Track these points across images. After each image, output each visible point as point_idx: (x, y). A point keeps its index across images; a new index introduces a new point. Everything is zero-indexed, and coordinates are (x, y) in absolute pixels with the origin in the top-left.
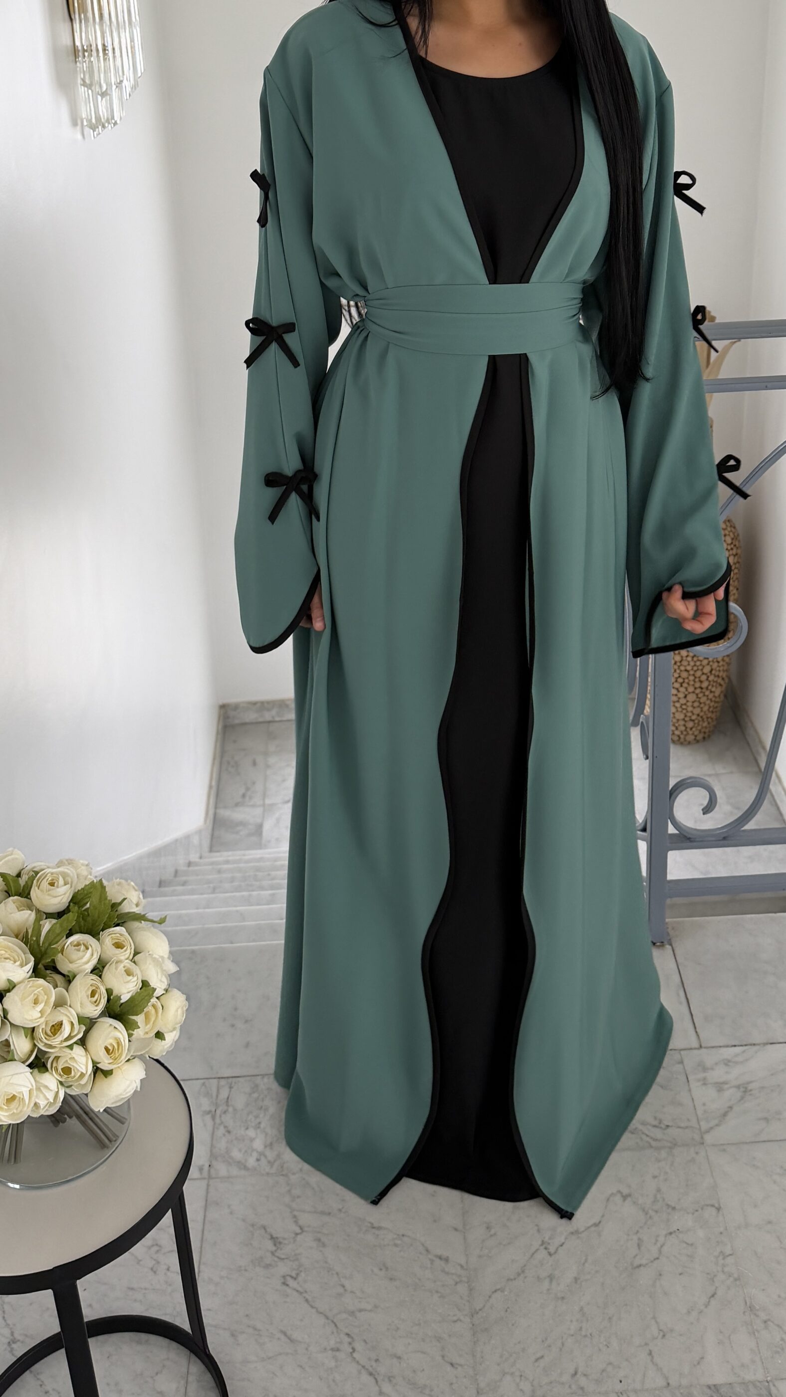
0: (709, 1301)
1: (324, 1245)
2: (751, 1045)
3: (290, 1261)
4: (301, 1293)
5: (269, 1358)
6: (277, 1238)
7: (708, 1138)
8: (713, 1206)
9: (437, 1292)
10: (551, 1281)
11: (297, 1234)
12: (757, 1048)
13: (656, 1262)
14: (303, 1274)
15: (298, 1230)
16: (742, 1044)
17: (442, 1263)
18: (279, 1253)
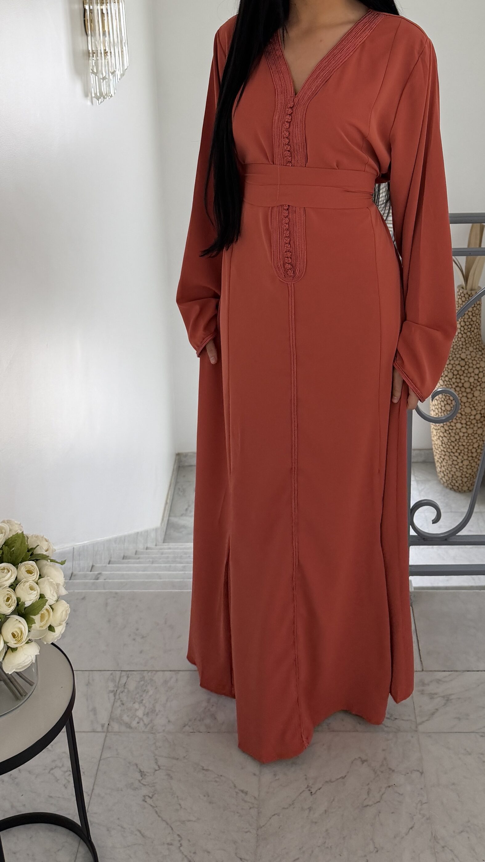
0: (409, 832)
1: (171, 778)
2: (455, 671)
3: (150, 786)
4: (153, 807)
5: (129, 846)
6: (143, 772)
7: (421, 728)
8: (418, 771)
9: (238, 813)
10: (310, 810)
11: (156, 770)
12: (458, 673)
13: (378, 803)
14: (156, 795)
15: (157, 768)
16: (449, 670)
17: (243, 795)
18: (143, 782)
